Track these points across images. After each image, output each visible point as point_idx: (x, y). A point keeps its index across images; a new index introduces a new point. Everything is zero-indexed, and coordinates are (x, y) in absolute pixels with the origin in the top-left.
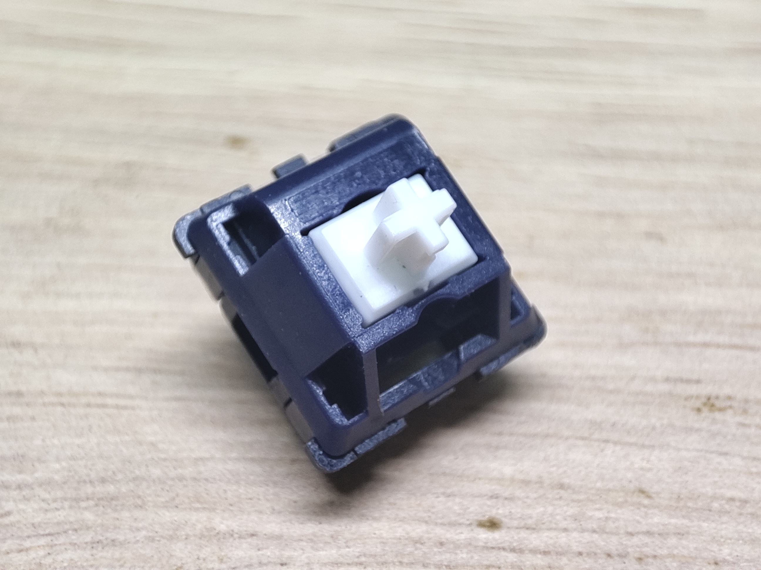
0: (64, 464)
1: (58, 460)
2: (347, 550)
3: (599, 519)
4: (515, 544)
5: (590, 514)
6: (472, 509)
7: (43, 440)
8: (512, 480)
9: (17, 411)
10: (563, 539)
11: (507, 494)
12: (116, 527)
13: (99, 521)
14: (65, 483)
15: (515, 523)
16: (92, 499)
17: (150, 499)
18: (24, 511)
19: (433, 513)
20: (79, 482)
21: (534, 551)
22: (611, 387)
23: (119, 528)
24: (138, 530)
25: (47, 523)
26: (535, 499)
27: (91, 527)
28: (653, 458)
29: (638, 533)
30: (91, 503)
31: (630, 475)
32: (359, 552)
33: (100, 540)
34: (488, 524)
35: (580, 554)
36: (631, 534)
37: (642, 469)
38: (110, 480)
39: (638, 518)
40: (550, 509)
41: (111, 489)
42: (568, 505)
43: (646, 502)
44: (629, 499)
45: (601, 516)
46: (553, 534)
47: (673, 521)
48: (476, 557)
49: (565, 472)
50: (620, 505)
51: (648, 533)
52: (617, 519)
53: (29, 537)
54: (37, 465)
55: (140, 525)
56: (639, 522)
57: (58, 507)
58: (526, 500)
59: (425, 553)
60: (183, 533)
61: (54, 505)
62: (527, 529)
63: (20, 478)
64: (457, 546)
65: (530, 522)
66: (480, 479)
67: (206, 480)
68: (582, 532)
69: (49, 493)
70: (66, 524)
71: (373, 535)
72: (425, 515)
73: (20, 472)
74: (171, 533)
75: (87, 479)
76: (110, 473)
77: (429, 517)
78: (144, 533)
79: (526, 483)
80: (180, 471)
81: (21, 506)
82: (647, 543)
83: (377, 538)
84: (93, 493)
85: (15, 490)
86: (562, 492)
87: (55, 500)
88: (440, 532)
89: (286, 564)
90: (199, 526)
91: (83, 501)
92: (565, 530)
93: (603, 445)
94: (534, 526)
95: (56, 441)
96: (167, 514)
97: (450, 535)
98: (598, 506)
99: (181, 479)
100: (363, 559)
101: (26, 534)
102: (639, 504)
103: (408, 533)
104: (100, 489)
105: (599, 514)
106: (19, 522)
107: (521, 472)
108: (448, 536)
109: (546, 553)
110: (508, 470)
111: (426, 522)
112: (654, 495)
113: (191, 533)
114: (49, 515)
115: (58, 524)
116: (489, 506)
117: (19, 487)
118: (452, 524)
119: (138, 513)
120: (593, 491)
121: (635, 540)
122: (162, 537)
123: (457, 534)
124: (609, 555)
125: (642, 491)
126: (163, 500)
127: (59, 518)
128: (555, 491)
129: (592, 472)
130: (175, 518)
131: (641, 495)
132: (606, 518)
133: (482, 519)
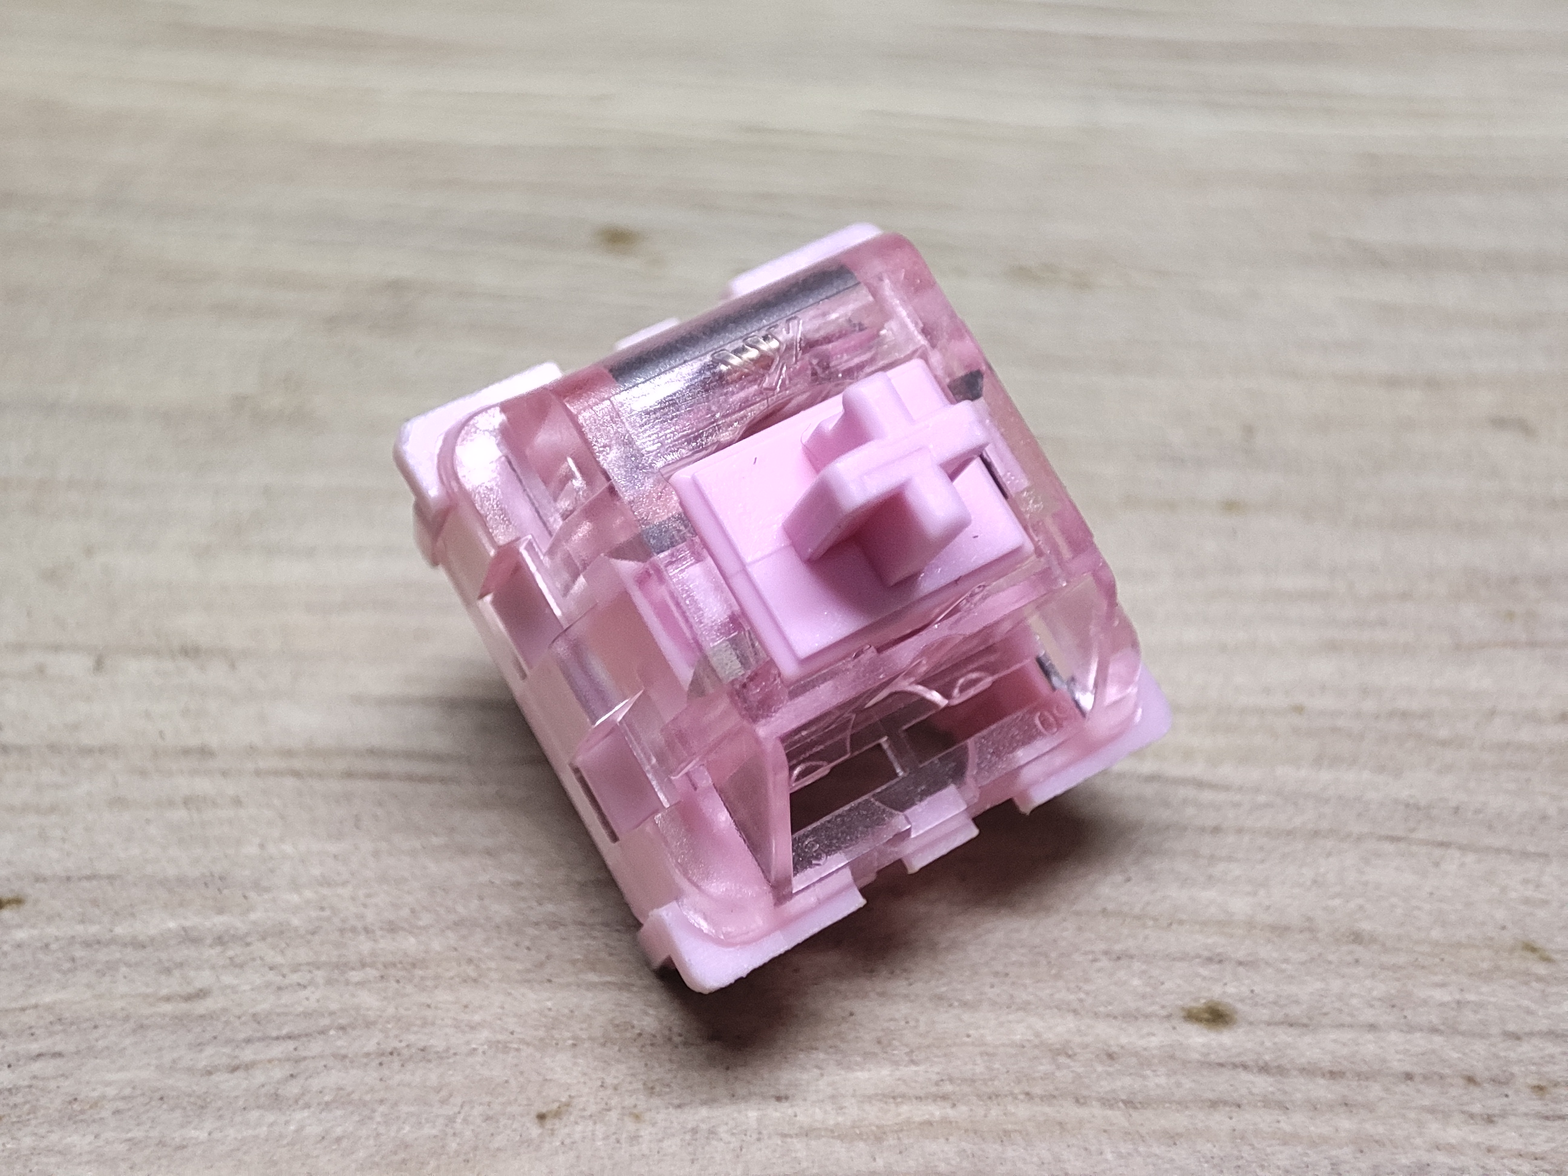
0: (308, 894)
1: (295, 886)
2: (914, 1068)
3: (1442, 1005)
4: (1267, 1058)
5: (1422, 993)
6: (1168, 985)
7: (262, 846)
8: (1250, 925)
9: (203, 786)
10: (1369, 1046)
11: (1241, 955)
12: (425, 1024)
13: (391, 1010)
14: (313, 933)
15: (1265, 1013)
16: (372, 965)
17: (493, 965)
18: (234, 989)
19: (1087, 993)
20: (342, 931)
21: (1310, 1071)
22: (1443, 733)
23: (433, 1024)
24: (473, 1028)
25: (286, 1014)
26: (1303, 964)
27: (374, 1023)
28: (1546, 879)
29: (1531, 1034)
30: (372, 973)
31: (1500, 914)
32: (938, 1073)
33: (395, 1048)
34: (1206, 1016)
35: (1409, 1077)
36: (1517, 1037)
37: (1527, 901)
38: (406, 926)
39: (1526, 1003)
40: (1336, 985)
41: (410, 944)
42: (1373, 976)
43: (1541, 969)
44: (1504, 964)
45: (1447, 998)
46: (1347, 1035)
48: (1187, 1084)
49: (1361, 908)
50: (1487, 976)
51: (1554, 1034)
52: (1479, 1006)
53: (248, 1041)
54: (252, 895)
55: (477, 1018)
56: (1529, 1012)
57: (303, 982)
58: (1284, 966)
59: (1079, 1076)
60: (568, 1034)
61: (295, 978)
62: (1291, 1025)
63: (218, 922)
64: (1143, 1061)
65: (1295, 1011)
66: (1181, 922)
68: (1409, 1032)
69: (282, 952)
70: (323, 1015)
71: (967, 1040)
72: (1072, 997)
73: (221, 911)
74: (541, 1033)
75: (359, 925)
76: (405, 912)
77: (1081, 1000)
78: (485, 1034)
79: (1280, 930)
80: (550, 907)
81: (228, 979)
82: (1552, 1056)
83: (973, 1044)
84: (373, 954)
85: (211, 946)
86: (1359, 950)
87: (296, 968)
88: (1106, 1032)
89: (787, 1098)
90: (600, 1020)
91: (353, 969)
92: (1372, 1027)
93: (1438, 852)
94: (1305, 1021)
95: (288, 848)
96: (531, 995)
97: (1127, 1037)
100: (948, 1088)
101: (242, 1036)
102: (1527, 973)
103: (1037, 1035)
104: (386, 944)
105: (1440, 995)
106: (225, 1010)
107: (1268, 908)
108: (1124, 1040)
109: (1334, 1075)
110: (1240, 906)
111: (1075, 1012)
112: (1556, 957)
113: (584, 1035)
114: (286, 998)
115: (307, 1015)
116: (1204, 978)
117: (220, 940)
118: (1130, 1017)
119: (468, 994)
120: (1425, 948)
121: (1526, 1048)
122: (522, 1041)
123: (1142, 1037)
124: (1471, 1080)
125: (1531, 948)
126: (519, 966)
127: (306, 1003)
128: (1344, 948)
129: (1419, 908)
130: (549, 1004)
131: (1529, 955)
132: (1458, 1002)
133: (1194, 1004)
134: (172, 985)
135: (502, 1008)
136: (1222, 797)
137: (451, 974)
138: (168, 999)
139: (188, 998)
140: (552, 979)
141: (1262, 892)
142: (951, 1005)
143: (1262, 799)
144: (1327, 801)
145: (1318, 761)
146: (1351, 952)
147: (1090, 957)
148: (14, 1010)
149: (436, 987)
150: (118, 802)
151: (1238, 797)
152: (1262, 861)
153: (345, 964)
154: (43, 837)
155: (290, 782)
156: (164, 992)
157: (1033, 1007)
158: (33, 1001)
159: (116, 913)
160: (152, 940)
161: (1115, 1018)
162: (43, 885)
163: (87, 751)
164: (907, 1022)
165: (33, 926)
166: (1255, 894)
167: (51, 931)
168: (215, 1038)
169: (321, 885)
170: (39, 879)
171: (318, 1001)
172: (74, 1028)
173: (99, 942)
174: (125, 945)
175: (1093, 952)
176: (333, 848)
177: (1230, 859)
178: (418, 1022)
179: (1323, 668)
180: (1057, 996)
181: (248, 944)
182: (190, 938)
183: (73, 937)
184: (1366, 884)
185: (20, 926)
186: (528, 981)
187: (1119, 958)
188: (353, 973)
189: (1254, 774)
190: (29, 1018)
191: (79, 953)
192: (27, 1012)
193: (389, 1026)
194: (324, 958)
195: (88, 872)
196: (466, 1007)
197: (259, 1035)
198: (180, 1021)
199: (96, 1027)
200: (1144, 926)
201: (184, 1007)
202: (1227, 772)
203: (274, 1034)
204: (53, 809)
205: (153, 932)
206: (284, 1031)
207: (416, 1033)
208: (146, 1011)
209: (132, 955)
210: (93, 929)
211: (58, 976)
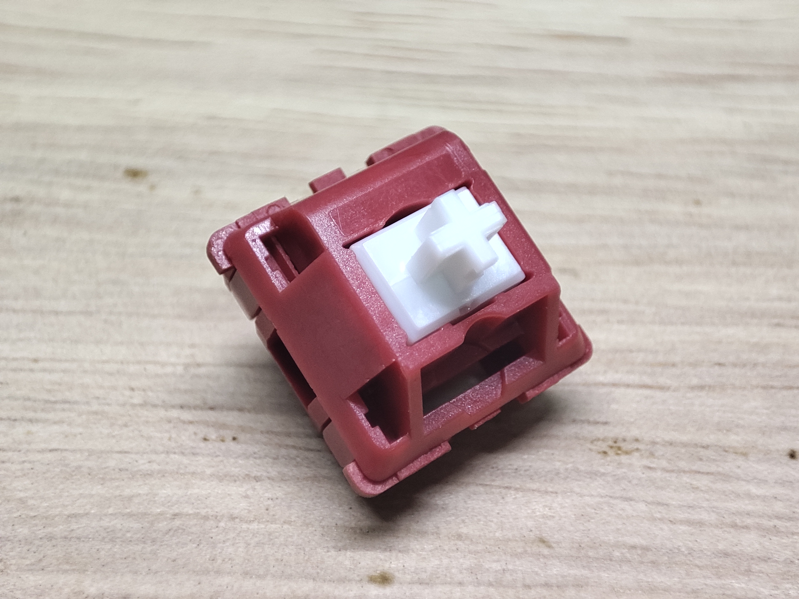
3: (496, 571)
5: (487, 566)
6: (363, 564)
10: (458, 594)
11: (401, 547)
15: (408, 578)
17: (14, 562)
19: (322, 569)
26: (431, 551)
28: (555, 505)
31: (530, 523)
34: (379, 579)
36: (528, 587)
37: (544, 516)
39: (536, 569)
40: (446, 561)
42: (464, 557)
43: (546, 551)
44: (529, 549)
45: (499, 568)
46: (447, 588)
47: (572, 572)
49: (463, 521)
50: (519, 556)
51: (547, 585)
52: (514, 572)
56: (537, 574)
62: (421, 583)
65: (424, 576)
67: (79, 538)
68: (478, 586)
72: (314, 571)
77: (318, 573)
80: (50, 529)
86: (459, 544)
88: (328, 589)
90: (67, 590)
92: (460, 584)
93: (504, 491)
94: (428, 581)
96: (32, 578)
97: (338, 592)
98: (495, 558)
99: (50, 538)
102: (539, 554)
103: (293, 592)
105: (496, 566)
108: (336, 593)
111: (314, 579)
112: (554, 545)
116: (381, 560)
118: (342, 580)
120: (492, 542)
121: (533, 593)
123: (346, 591)
125: (542, 541)
126: (28, 562)
128: (452, 543)
129: (492, 521)
130: (40, 582)
131: (541, 544)
132: (504, 570)
133: (374, 574)
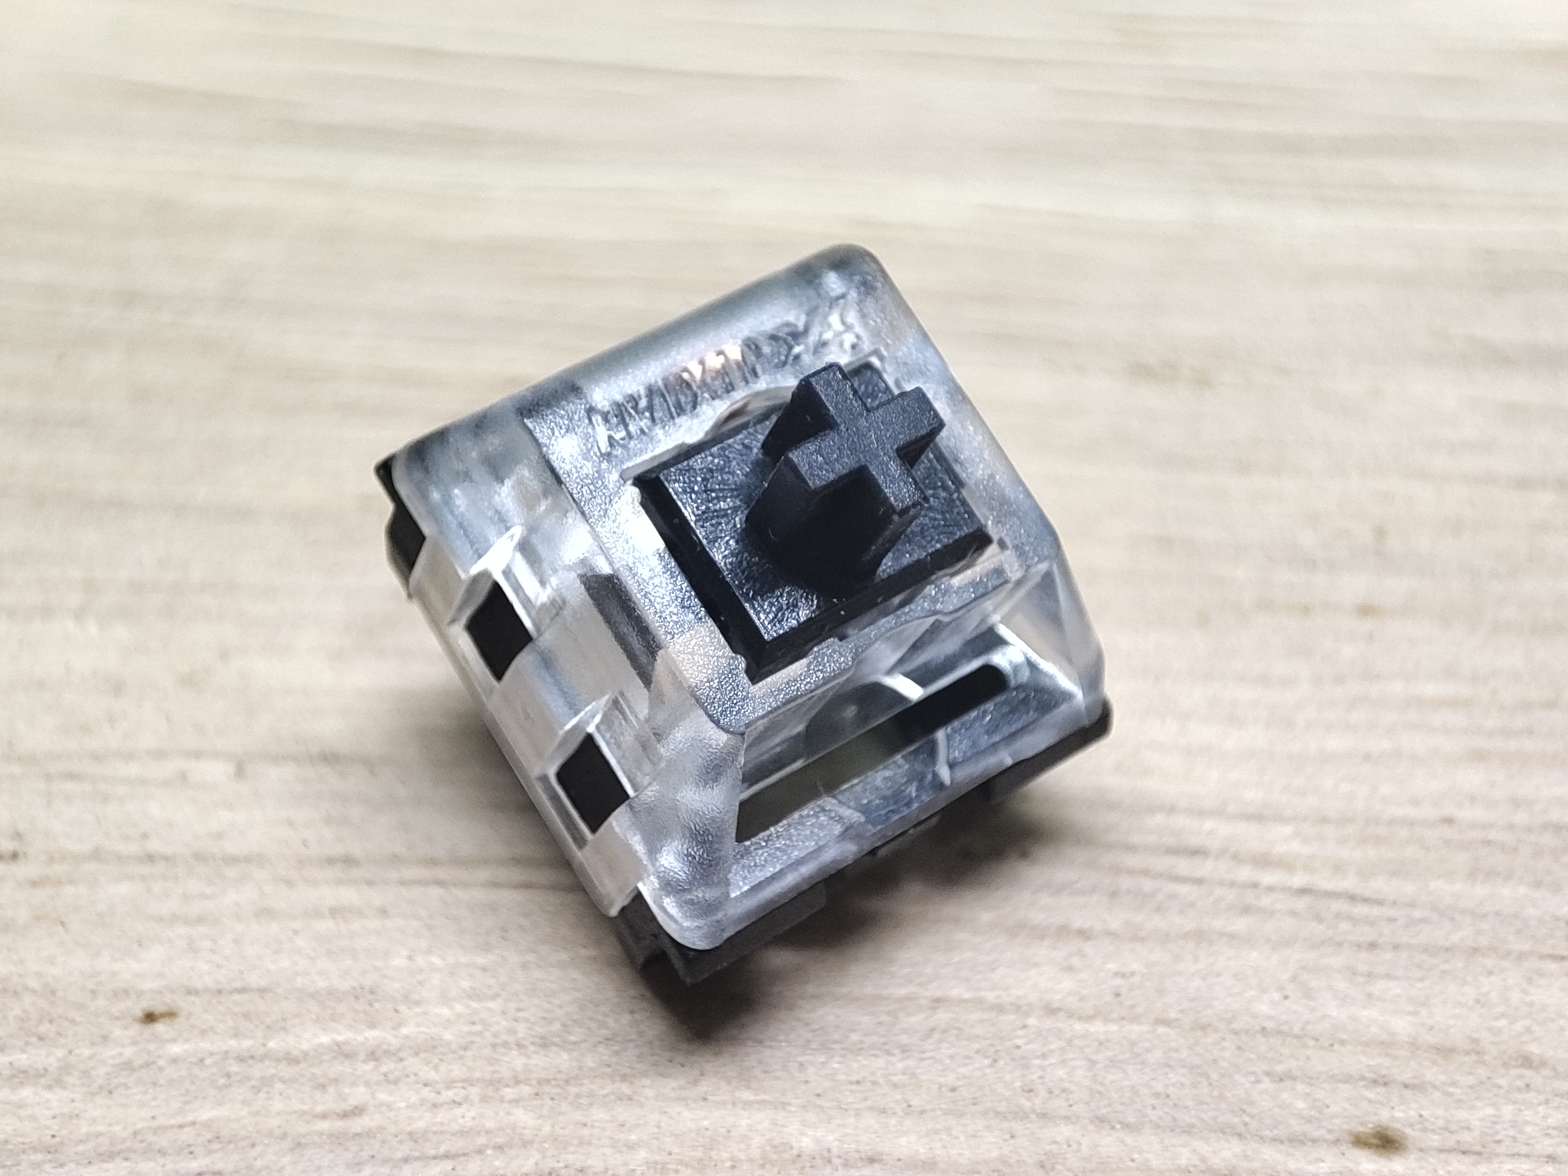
134: (327, 1101)
135: (659, 1127)
136: (1375, 911)
137: (605, 1092)
138: (324, 1116)
139: (345, 1115)
140: (708, 1097)
141: (1424, 1012)
142: (1113, 1128)
143: (1417, 914)
144: (1484, 916)
145: (1472, 875)
146: (1521, 1077)
147: (1253, 1079)
148: (173, 1127)
149: (591, 1104)
150: (265, 913)
151: (1391, 913)
152: (1421, 980)
153: (499, 1081)
154: (193, 948)
155: (436, 892)
156: (319, 1109)
157: (1197, 1130)
158: (190, 1118)
159: (268, 1027)
160: (306, 1054)
161: (1282, 1142)
162: (193, 998)
163: (232, 860)
164: (1069, 1146)
165: (187, 1040)
166: (1416, 1013)
167: (205, 1045)
168: (373, 1157)
169: (471, 998)
170: (191, 992)
171: (474, 1118)
172: (232, 1146)
173: (252, 1057)
174: (278, 1060)
175: (1254, 1073)
176: (481, 960)
177: (1388, 976)
178: (576, 1142)
179: (1471, 778)
180: (1220, 1119)
181: (401, 1060)
182: (343, 1053)
183: (227, 1052)
184: (1531, 1004)
185: (174, 1041)
186: (684, 1099)
187: (1281, 1080)
188: (507, 1090)
189: (1409, 889)
190: (186, 1135)
191: (234, 1068)
192: (186, 1129)
193: (546, 1146)
194: (478, 1075)
195: (238, 985)
196: (622, 1126)
197: (417, 1154)
198: (338, 1139)
199: (253, 1145)
200: (1305, 1046)
201: (340, 1124)
202: (1379, 885)
203: (432, 1152)
204: (201, 920)
205: (305, 1046)
206: (442, 1149)
207: (573, 1153)
208: (302, 1128)
209: (286, 1071)
210: (247, 1043)
211: (214, 1092)
